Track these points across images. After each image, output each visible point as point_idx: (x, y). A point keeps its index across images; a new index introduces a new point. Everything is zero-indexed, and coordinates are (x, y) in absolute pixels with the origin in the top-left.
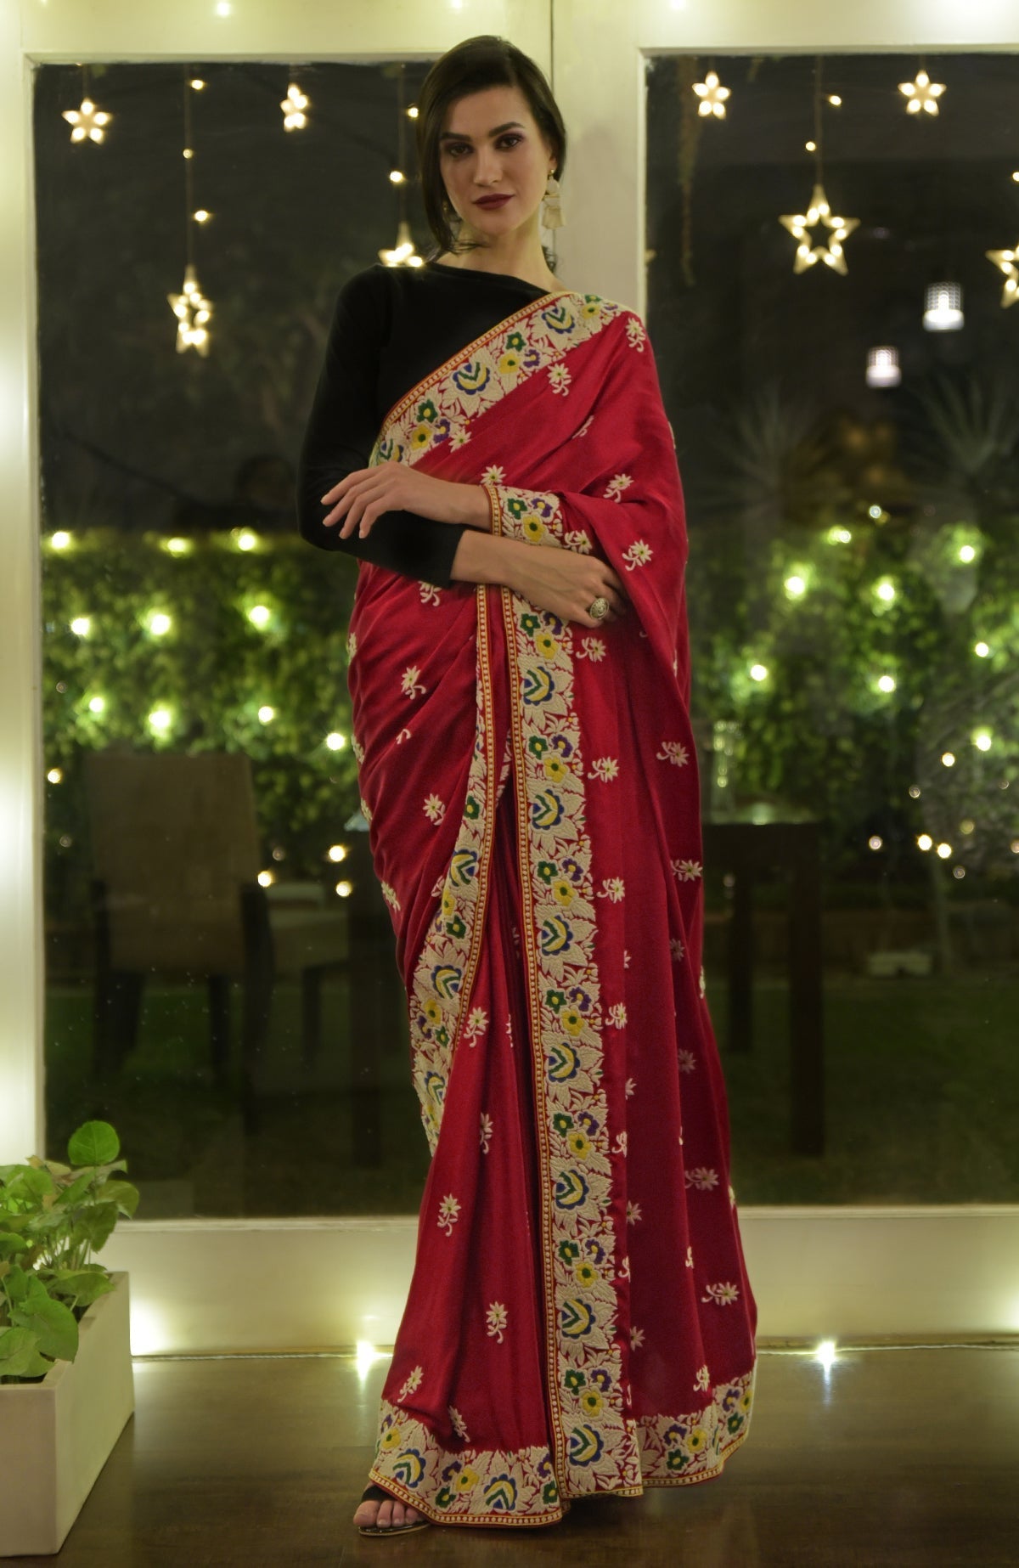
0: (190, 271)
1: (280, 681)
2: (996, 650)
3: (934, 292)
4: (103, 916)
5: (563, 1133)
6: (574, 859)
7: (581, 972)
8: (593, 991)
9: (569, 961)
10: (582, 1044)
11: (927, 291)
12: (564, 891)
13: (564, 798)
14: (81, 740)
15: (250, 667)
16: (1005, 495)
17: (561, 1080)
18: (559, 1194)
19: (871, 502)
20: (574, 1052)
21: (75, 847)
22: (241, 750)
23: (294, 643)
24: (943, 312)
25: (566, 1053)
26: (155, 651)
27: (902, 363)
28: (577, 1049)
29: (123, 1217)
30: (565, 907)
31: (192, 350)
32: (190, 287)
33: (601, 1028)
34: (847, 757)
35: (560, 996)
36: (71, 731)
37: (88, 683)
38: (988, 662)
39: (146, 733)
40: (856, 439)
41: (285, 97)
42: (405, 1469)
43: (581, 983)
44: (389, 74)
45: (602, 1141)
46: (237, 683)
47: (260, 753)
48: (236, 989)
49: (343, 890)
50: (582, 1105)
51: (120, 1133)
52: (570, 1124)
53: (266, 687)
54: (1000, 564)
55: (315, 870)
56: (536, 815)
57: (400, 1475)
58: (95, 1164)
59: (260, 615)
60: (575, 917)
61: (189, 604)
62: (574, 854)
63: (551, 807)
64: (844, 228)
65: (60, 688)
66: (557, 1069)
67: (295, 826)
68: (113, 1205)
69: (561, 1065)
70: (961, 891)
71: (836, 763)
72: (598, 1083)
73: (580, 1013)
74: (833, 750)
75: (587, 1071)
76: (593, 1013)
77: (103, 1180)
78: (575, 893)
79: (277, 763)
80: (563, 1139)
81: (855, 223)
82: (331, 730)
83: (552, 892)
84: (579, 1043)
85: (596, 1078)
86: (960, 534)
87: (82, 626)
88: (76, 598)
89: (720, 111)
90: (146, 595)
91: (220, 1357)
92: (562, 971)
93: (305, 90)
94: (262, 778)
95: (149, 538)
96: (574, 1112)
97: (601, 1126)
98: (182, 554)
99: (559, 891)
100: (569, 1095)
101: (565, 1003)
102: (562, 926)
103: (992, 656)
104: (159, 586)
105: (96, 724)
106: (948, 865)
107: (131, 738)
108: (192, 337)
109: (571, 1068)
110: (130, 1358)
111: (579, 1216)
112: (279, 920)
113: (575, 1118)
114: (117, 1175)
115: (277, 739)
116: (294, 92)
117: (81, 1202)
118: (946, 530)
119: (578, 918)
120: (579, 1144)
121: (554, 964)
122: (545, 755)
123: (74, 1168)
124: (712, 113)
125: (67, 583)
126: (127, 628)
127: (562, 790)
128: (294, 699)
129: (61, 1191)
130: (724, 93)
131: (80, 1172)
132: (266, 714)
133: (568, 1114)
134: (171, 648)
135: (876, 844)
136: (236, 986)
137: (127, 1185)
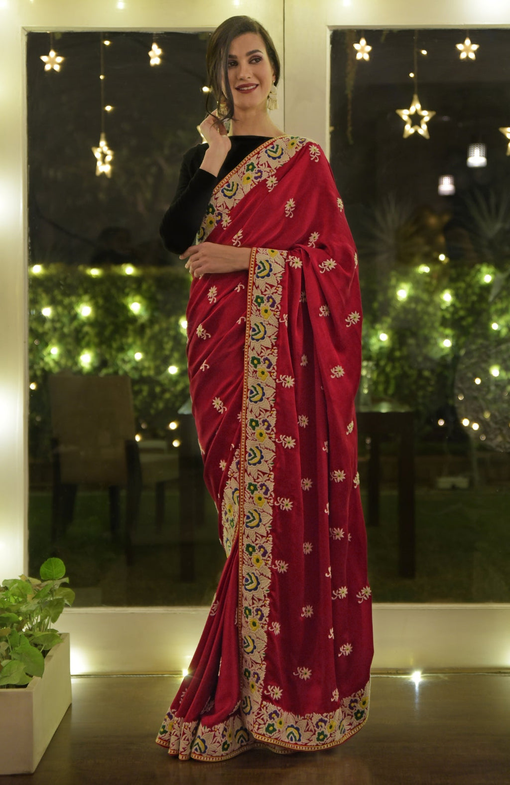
3: (473, 148)
11: (469, 148)
12: (261, 434)
19: (440, 253)
25: (255, 514)
27: (455, 184)
28: (261, 513)
33: (273, 505)
34: (427, 379)
35: (255, 486)
40: (433, 221)
50: (261, 541)
52: (254, 550)
64: (428, 116)
69: (252, 520)
74: (420, 376)
81: (433, 113)
83: (256, 435)
89: (367, 57)
96: (257, 545)
100: (255, 536)
110: (70, 676)
124: (363, 58)
133: (253, 544)
135: (441, 423)
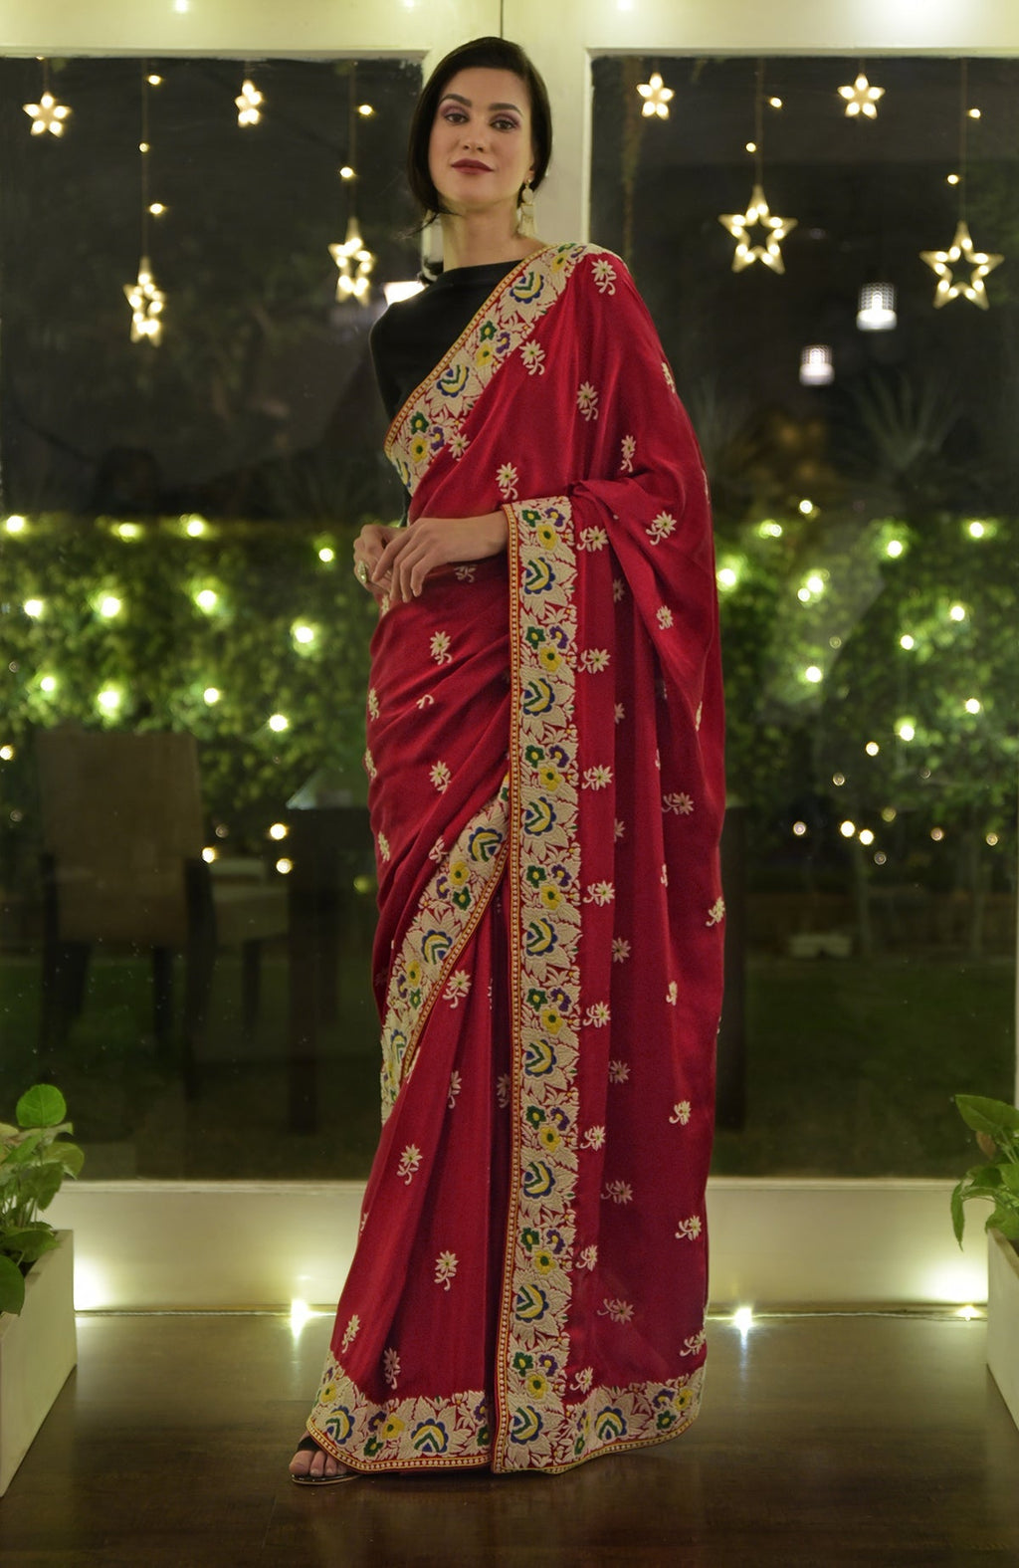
0: (145, 262)
1: (226, 665)
2: (921, 643)
3: (867, 293)
4: (52, 889)
5: (536, 1125)
6: (563, 865)
7: (563, 973)
8: (574, 992)
9: (552, 963)
10: (560, 1043)
11: (861, 292)
12: (551, 895)
13: (557, 806)
14: (33, 718)
15: (197, 650)
16: (932, 492)
17: (538, 1074)
18: (527, 1183)
19: (802, 498)
20: (552, 1049)
21: (27, 821)
22: (187, 730)
23: (240, 627)
24: (877, 312)
25: (544, 1049)
26: (104, 632)
27: (835, 362)
28: (554, 1046)
29: (68, 1177)
30: (551, 911)
31: (145, 339)
32: (145, 278)
33: (579, 1029)
34: (774, 745)
35: (542, 995)
36: (23, 710)
37: (40, 663)
38: (913, 654)
39: (95, 712)
40: (789, 435)
41: (239, 93)
42: (335, 1425)
43: (562, 985)
44: (341, 71)
45: (571, 1137)
46: (184, 665)
47: (206, 733)
48: (180, 961)
49: (284, 866)
50: (555, 1101)
51: (66, 1096)
52: (543, 1117)
53: (212, 669)
54: (927, 558)
55: (255, 846)
56: (529, 821)
57: (331, 1430)
58: (42, 1126)
59: (207, 599)
60: (560, 921)
61: (139, 588)
62: (563, 861)
63: (544, 815)
64: (781, 228)
65: (13, 667)
66: (534, 1063)
67: (238, 804)
68: (59, 1165)
69: (539, 1061)
70: (881, 876)
71: (763, 750)
72: (572, 1081)
73: (558, 1013)
74: (760, 738)
75: (562, 1069)
76: (572, 1013)
77: (50, 1142)
78: (562, 898)
79: (221, 743)
80: (535, 1131)
81: (792, 223)
82: (273, 712)
83: (540, 896)
84: (557, 1041)
85: (570, 1076)
86: (888, 530)
87: (35, 608)
88: (29, 581)
89: (663, 112)
90: (97, 578)
91: (159, 1314)
92: (545, 971)
93: (258, 87)
94: (207, 757)
95: (100, 522)
96: (548, 1107)
97: (571, 1123)
98: (133, 539)
99: (546, 895)
100: (544, 1090)
101: (546, 1002)
102: (547, 928)
103: (916, 648)
104: (110, 570)
105: (47, 702)
106: (869, 851)
107: (80, 717)
108: (146, 327)
109: (548, 1064)
110: (73, 1313)
111: (543, 1206)
112: (222, 894)
113: (548, 1112)
114: (63, 1137)
115: (221, 719)
116: (248, 88)
117: (27, 1163)
118: (875, 525)
119: (564, 921)
120: (550, 1138)
121: (537, 963)
122: (541, 764)
123: (22, 1129)
124: (655, 113)
125: (20, 565)
126: (78, 609)
127: (556, 799)
128: (239, 680)
129: (10, 1152)
130: (668, 94)
131: (27, 1133)
132: (212, 696)
133: (541, 1107)
134: (122, 630)
135: (800, 829)
136: (180, 956)
137: (72, 1147)
